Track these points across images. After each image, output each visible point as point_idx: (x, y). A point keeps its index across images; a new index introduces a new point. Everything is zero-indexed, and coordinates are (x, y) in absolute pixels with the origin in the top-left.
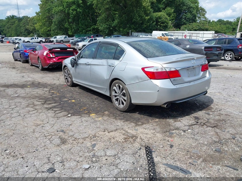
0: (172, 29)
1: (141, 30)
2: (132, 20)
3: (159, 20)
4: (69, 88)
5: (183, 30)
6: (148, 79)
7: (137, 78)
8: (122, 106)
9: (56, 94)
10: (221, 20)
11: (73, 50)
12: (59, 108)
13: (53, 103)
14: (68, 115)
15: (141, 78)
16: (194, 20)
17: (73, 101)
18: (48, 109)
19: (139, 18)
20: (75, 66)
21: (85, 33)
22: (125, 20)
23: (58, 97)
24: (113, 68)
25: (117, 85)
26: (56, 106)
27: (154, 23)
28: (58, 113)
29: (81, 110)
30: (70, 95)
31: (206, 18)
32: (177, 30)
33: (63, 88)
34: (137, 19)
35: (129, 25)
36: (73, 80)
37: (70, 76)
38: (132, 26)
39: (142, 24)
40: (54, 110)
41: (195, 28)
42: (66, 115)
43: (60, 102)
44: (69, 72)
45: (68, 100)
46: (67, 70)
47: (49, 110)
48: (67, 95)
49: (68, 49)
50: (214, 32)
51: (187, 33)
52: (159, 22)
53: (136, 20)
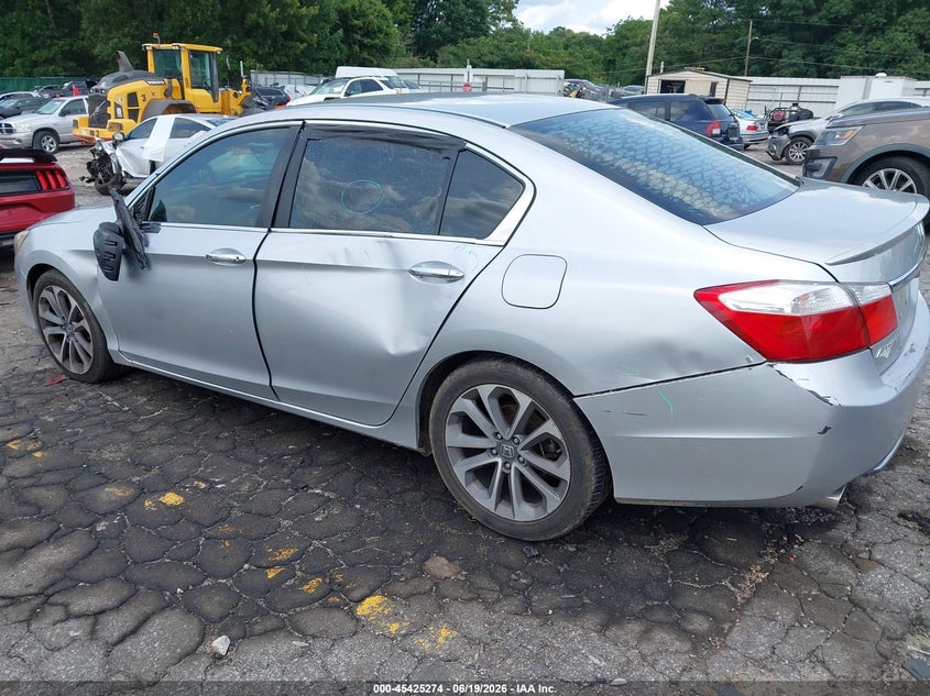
0: (407, 60)
1: (285, 63)
2: (244, 18)
3: (356, 22)
4: (90, 392)
5: (447, 64)
6: (756, 357)
7: (664, 351)
8: (525, 513)
9: (21, 456)
10: (564, 29)
11: (30, 161)
12: (108, 585)
13: (37, 544)
14: (203, 637)
15: (695, 356)
16: (480, 30)
17: (171, 498)
18: (26, 608)
19: (273, 9)
20: (123, 269)
21: (30, 74)
22: (212, 16)
23: (49, 478)
24: (459, 287)
25: (485, 391)
26: (76, 563)
27: (336, 35)
28: (122, 640)
29: (271, 574)
30: (124, 447)
31: (514, 21)
32: (426, 65)
33: (47, 402)
34: (265, 16)
35: (232, 39)
36: (113, 346)
37: (85, 323)
38: (249, 45)
39: (287, 35)
40: (75, 609)
41: (489, 58)
42: (188, 643)
43: (86, 519)
44: (74, 303)
45: (130, 492)
46: (57, 290)
47: (34, 615)
48: (106, 455)
49: (5, 161)
50: (562, 73)
51: (471, 75)
52: (354, 29)
53: (261, 21)
